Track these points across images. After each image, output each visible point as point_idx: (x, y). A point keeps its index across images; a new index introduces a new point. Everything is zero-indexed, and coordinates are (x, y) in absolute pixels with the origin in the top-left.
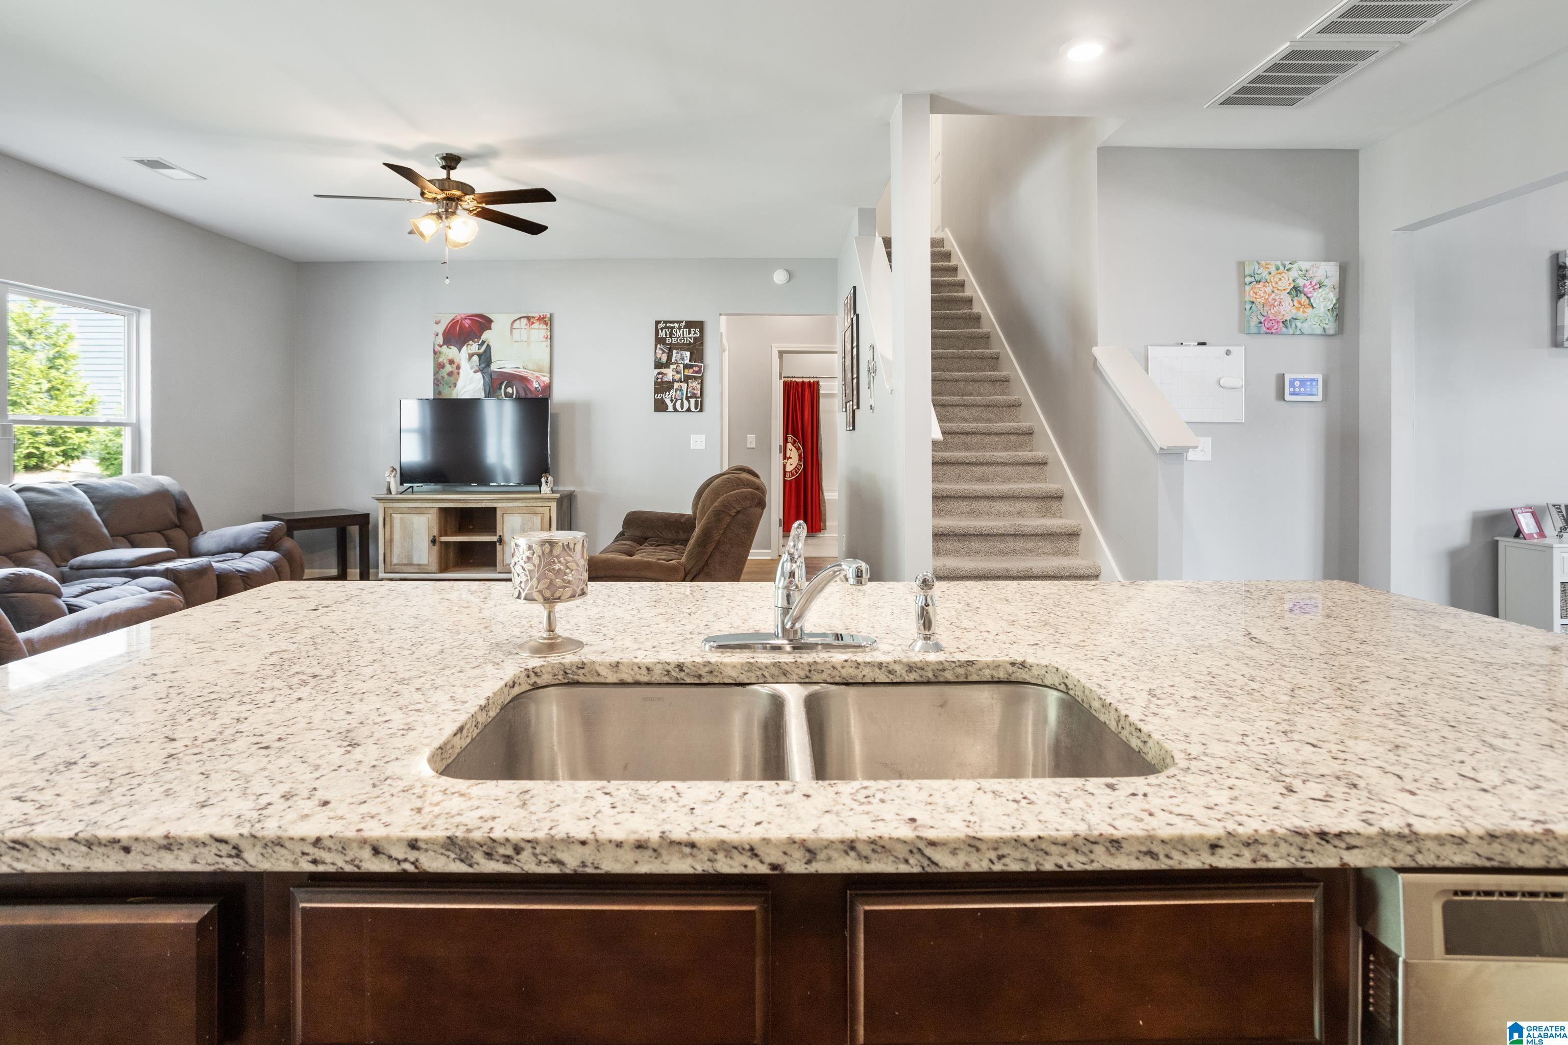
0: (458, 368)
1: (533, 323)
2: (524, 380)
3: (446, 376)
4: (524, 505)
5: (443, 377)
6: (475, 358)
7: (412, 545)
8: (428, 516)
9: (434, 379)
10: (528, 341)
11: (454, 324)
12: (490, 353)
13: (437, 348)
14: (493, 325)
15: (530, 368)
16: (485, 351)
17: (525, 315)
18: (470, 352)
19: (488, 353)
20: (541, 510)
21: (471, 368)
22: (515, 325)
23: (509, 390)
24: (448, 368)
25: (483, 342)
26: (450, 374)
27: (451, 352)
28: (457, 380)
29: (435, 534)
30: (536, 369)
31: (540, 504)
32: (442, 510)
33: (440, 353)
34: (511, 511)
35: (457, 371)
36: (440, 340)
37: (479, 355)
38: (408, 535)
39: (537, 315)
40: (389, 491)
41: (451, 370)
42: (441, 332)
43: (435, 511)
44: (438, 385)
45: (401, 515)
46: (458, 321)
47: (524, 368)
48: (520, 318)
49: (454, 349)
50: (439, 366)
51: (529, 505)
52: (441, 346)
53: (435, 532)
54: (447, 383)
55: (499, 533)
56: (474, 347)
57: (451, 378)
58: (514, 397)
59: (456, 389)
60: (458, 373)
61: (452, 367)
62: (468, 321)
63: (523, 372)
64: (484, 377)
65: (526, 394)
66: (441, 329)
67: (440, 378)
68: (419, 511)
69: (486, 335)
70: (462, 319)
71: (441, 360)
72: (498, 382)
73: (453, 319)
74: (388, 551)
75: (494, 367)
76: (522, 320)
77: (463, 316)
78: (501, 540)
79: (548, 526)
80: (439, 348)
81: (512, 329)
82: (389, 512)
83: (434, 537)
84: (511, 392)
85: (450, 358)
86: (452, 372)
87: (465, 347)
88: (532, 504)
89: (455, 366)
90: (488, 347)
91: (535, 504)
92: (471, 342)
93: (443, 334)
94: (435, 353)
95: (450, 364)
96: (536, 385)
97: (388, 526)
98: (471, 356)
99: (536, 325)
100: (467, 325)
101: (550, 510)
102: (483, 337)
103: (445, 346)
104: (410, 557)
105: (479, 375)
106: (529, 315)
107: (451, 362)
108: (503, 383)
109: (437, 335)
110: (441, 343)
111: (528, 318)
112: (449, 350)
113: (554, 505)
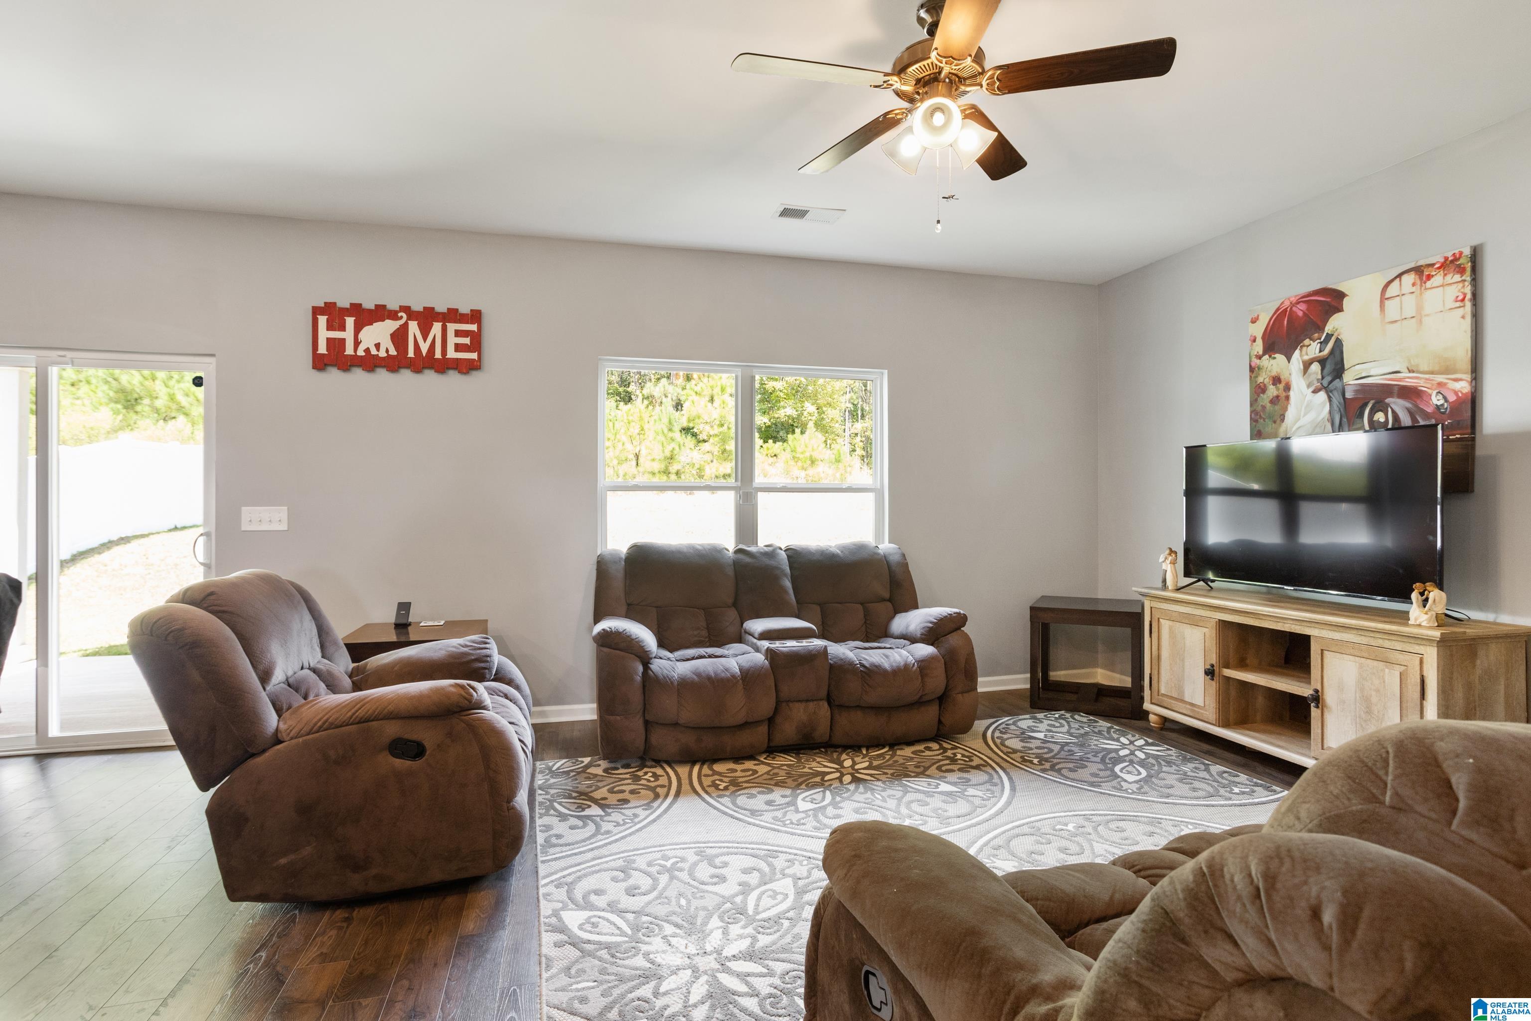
0: (1288, 388)
1: (1429, 277)
2: (1409, 393)
3: (1268, 405)
4: (1364, 640)
5: (1264, 407)
6: (1316, 367)
7: (1183, 671)
8: (1205, 630)
9: (1251, 412)
10: (1418, 317)
11: (1280, 315)
12: (1342, 353)
13: (1256, 361)
14: (1346, 301)
15: (1424, 367)
16: (1332, 352)
17: (1412, 265)
18: (1306, 358)
19: (1337, 353)
20: (1401, 657)
21: (1309, 386)
22: (1390, 292)
23: (1380, 417)
24: (1272, 391)
25: (1329, 336)
26: (1275, 400)
27: (1276, 364)
28: (1286, 409)
29: (1214, 662)
30: (1437, 368)
31: (1399, 646)
32: (1224, 625)
33: (1259, 368)
34: (1340, 648)
35: (1284, 394)
36: (1259, 347)
37: (1322, 362)
38: (1179, 655)
39: (1438, 259)
40: (1164, 586)
41: (1275, 393)
42: (1259, 334)
43: (1213, 623)
44: (1256, 421)
45: (1171, 623)
46: (1285, 310)
47: (1410, 371)
48: (1400, 276)
49: (1280, 358)
50: (1258, 390)
51: (1373, 642)
52: (1259, 357)
53: (1213, 659)
54: (1270, 417)
55: (1315, 684)
56: (1312, 349)
57: (1277, 408)
58: (1390, 426)
59: (1284, 425)
60: (1287, 398)
61: (1278, 389)
62: (1303, 307)
63: (1409, 380)
64: (1330, 398)
65: (1414, 419)
66: (1258, 330)
67: (1259, 408)
68: (1194, 621)
69: (1335, 323)
70: (1293, 305)
71: (1260, 380)
72: (1358, 405)
73: (1278, 309)
74: (1155, 672)
75: (1349, 378)
76: (1405, 278)
77: (1294, 300)
78: (1317, 698)
79: (1417, 695)
80: (1258, 361)
81: (1383, 299)
82: (1156, 615)
83: (1212, 666)
84: (1382, 420)
85: (1274, 374)
86: (1277, 397)
87: (1297, 352)
88: (1380, 642)
89: (1281, 386)
90: (1339, 343)
91: (1387, 644)
92: (1307, 342)
93: (1263, 338)
94: (1252, 370)
95: (1274, 384)
96: (1437, 400)
97: (1155, 635)
98: (1307, 365)
99: (1438, 279)
100: (1300, 314)
101: (1421, 662)
102: (1328, 328)
103: (1267, 357)
104: (1181, 689)
105: (1322, 395)
106: (1422, 262)
107: (1276, 380)
108: (1366, 405)
109: (1254, 341)
110: (1261, 353)
111: (1418, 270)
112: (1272, 361)
113: (1431, 655)
